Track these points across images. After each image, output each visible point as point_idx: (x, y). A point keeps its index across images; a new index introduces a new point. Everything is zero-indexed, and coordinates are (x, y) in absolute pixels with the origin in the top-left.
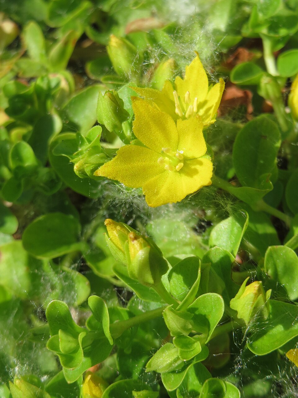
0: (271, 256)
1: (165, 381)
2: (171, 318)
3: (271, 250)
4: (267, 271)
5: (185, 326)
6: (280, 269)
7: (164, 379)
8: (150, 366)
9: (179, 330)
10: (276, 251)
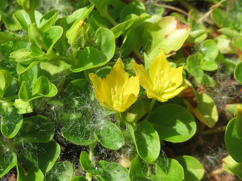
0: (100, 32)
1: (18, 69)
2: (32, 29)
3: (101, 29)
4: (96, 40)
5: (38, 37)
6: (103, 42)
7: (18, 68)
8: (12, 55)
9: (34, 39)
10: (103, 31)
